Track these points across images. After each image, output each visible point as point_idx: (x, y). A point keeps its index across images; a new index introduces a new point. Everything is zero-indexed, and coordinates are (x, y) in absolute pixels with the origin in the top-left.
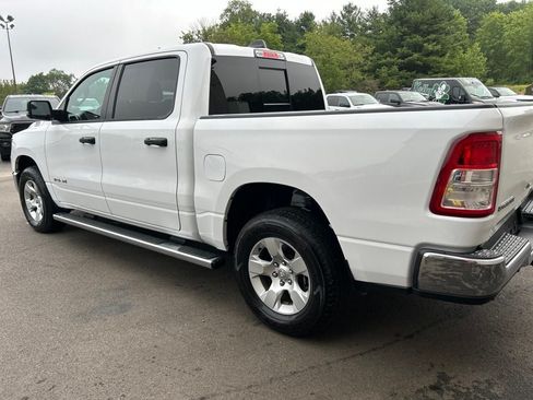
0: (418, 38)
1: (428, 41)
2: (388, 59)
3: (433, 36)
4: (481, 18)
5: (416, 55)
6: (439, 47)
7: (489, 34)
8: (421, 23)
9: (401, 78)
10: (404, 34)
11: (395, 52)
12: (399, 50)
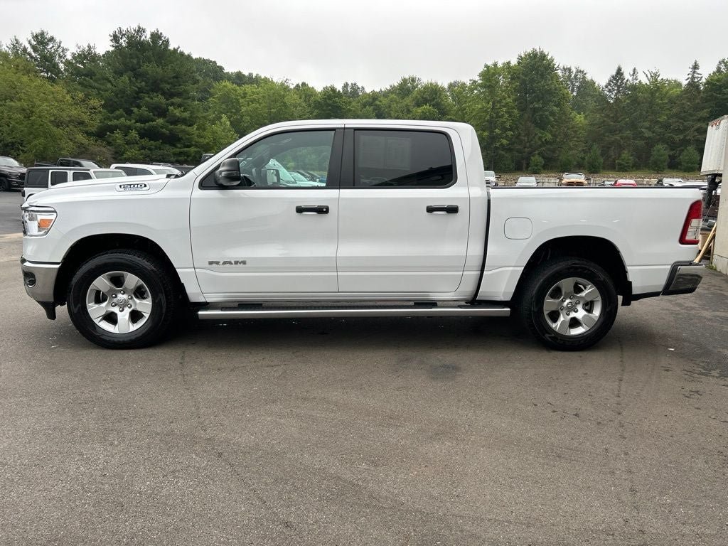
0: (160, 99)
1: (172, 104)
2: (122, 120)
3: (176, 100)
4: (210, 86)
5: (160, 121)
6: (186, 115)
7: (224, 106)
8: (161, 81)
9: (143, 148)
10: (140, 91)
11: (129, 112)
12: (135, 110)
